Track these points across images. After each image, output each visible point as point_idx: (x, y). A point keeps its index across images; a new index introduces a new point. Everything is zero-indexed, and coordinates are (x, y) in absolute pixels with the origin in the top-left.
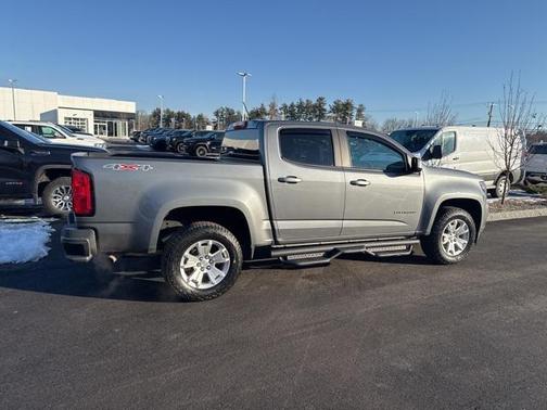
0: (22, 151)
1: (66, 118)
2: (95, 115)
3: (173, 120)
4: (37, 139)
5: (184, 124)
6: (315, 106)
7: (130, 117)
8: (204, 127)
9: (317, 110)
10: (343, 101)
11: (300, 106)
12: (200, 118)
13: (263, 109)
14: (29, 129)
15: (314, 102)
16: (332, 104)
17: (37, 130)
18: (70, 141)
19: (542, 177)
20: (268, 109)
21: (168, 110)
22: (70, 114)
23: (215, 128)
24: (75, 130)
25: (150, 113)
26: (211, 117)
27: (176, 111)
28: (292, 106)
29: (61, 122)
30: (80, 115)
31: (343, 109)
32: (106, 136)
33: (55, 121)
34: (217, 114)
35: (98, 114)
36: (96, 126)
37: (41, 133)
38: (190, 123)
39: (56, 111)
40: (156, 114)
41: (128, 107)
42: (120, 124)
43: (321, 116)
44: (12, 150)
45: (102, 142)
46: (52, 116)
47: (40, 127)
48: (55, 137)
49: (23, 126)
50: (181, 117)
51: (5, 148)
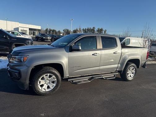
0: (9, 39)
1: (21, 30)
2: (29, 29)
3: (51, 32)
4: (13, 36)
5: (54, 33)
6: (92, 29)
7: (39, 30)
8: (60, 34)
9: (93, 30)
10: (100, 28)
11: (88, 29)
12: (59, 31)
13: (77, 30)
14: (11, 33)
15: (92, 28)
16: (97, 29)
17: (13, 33)
18: (22, 36)
19: (155, 53)
20: (78, 30)
21: (50, 29)
22: (22, 29)
23: (63, 34)
24: (23, 34)
25: (45, 29)
26: (62, 31)
27: (52, 29)
28: (85, 29)
29: (20, 31)
30: (25, 29)
31: (100, 31)
32: (32, 36)
33: (18, 31)
34: (64, 30)
35: (30, 29)
36: (29, 33)
37: (14, 34)
38: (56, 33)
39: (18, 28)
40: (47, 30)
41: (39, 28)
42: (36, 32)
43: (94, 32)
44: (6, 38)
45: (31, 37)
46: (17, 29)
47: (14, 32)
48: (18, 35)
49: (9, 32)
50: (53, 31)
51: (4, 38)
